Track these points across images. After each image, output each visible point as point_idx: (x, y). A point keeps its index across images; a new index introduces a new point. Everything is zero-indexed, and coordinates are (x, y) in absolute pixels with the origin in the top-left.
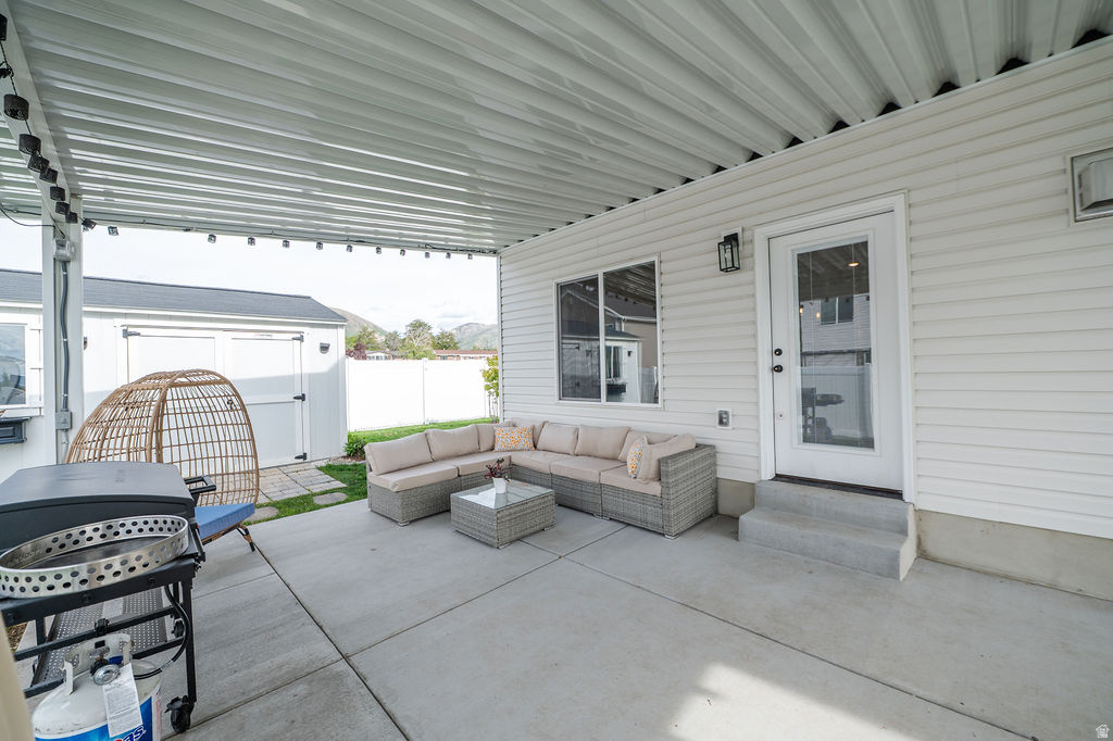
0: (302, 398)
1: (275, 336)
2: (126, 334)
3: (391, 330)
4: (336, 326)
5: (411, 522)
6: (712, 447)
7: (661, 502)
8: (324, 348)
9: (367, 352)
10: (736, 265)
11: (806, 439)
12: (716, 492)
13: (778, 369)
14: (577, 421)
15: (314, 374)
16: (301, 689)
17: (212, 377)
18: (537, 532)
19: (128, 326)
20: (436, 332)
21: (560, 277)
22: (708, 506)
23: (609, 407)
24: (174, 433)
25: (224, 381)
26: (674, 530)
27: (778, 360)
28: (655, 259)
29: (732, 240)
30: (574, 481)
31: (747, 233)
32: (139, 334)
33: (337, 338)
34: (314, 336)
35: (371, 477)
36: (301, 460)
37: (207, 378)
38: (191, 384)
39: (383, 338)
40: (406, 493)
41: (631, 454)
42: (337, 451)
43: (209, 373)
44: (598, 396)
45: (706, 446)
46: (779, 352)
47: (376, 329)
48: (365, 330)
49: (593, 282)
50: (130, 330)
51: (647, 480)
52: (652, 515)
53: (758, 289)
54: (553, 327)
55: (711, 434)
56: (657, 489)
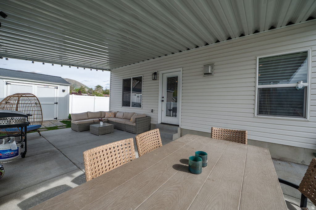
0: (57, 103)
1: (50, 87)
2: (7, 84)
3: (90, 88)
4: (67, 86)
5: (81, 131)
6: (150, 117)
7: (135, 127)
8: (64, 91)
9: (82, 94)
10: (155, 78)
11: (167, 116)
12: (150, 126)
13: (163, 101)
14: (124, 111)
15: (61, 98)
16: (48, 153)
17: (32, 95)
18: (109, 133)
19: (7, 82)
20: (104, 89)
21: (124, 77)
23: (132, 108)
24: (21, 108)
25: (35, 96)
26: (138, 133)
27: (163, 99)
28: (142, 76)
29: (155, 74)
30: (120, 124)
31: (158, 72)
32: (10, 84)
33: (68, 89)
34: (61, 88)
35: (72, 122)
36: (56, 119)
37: (30, 95)
38: (26, 96)
39: (88, 90)
40: (79, 125)
41: (131, 119)
42: (66, 118)
43: (31, 94)
44: (129, 106)
45: (148, 116)
46: (163, 97)
47: (86, 87)
48: (82, 87)
49: (130, 79)
50: (8, 83)
51: (133, 123)
52: (134, 130)
53: (160, 84)
54: (122, 89)
55: (150, 114)
56: (134, 124)
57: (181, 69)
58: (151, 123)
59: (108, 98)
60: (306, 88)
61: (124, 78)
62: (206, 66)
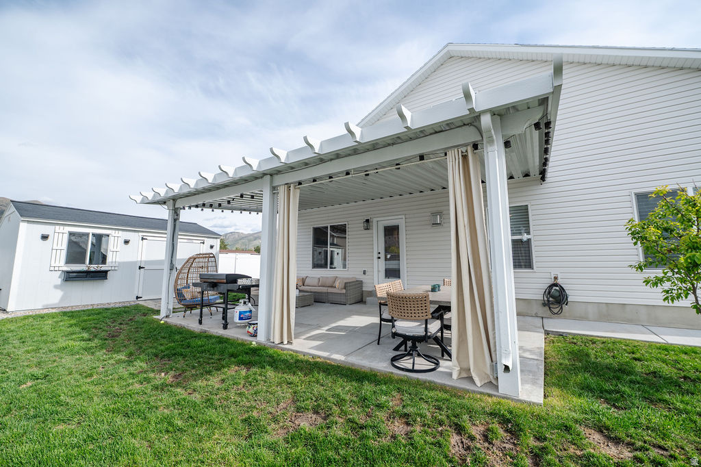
1: (195, 241)
2: (143, 239)
4: (217, 238)
6: (362, 281)
7: (345, 295)
8: (212, 247)
10: (368, 228)
11: (386, 278)
12: (362, 294)
13: (379, 258)
14: (319, 276)
19: (143, 236)
22: (360, 298)
23: (330, 271)
26: (349, 303)
27: (379, 256)
28: (346, 223)
29: (367, 221)
31: (372, 220)
32: (147, 239)
33: (217, 243)
34: (209, 242)
41: (337, 284)
44: (327, 267)
45: (359, 281)
46: (379, 253)
49: (327, 228)
51: (341, 289)
52: (343, 300)
53: (374, 235)
54: (311, 242)
55: (361, 277)
56: (344, 291)
57: (403, 217)
58: (364, 289)
59: (260, 256)
60: (529, 240)
61: (315, 226)
62: (434, 214)
